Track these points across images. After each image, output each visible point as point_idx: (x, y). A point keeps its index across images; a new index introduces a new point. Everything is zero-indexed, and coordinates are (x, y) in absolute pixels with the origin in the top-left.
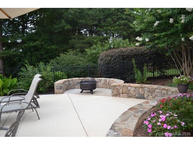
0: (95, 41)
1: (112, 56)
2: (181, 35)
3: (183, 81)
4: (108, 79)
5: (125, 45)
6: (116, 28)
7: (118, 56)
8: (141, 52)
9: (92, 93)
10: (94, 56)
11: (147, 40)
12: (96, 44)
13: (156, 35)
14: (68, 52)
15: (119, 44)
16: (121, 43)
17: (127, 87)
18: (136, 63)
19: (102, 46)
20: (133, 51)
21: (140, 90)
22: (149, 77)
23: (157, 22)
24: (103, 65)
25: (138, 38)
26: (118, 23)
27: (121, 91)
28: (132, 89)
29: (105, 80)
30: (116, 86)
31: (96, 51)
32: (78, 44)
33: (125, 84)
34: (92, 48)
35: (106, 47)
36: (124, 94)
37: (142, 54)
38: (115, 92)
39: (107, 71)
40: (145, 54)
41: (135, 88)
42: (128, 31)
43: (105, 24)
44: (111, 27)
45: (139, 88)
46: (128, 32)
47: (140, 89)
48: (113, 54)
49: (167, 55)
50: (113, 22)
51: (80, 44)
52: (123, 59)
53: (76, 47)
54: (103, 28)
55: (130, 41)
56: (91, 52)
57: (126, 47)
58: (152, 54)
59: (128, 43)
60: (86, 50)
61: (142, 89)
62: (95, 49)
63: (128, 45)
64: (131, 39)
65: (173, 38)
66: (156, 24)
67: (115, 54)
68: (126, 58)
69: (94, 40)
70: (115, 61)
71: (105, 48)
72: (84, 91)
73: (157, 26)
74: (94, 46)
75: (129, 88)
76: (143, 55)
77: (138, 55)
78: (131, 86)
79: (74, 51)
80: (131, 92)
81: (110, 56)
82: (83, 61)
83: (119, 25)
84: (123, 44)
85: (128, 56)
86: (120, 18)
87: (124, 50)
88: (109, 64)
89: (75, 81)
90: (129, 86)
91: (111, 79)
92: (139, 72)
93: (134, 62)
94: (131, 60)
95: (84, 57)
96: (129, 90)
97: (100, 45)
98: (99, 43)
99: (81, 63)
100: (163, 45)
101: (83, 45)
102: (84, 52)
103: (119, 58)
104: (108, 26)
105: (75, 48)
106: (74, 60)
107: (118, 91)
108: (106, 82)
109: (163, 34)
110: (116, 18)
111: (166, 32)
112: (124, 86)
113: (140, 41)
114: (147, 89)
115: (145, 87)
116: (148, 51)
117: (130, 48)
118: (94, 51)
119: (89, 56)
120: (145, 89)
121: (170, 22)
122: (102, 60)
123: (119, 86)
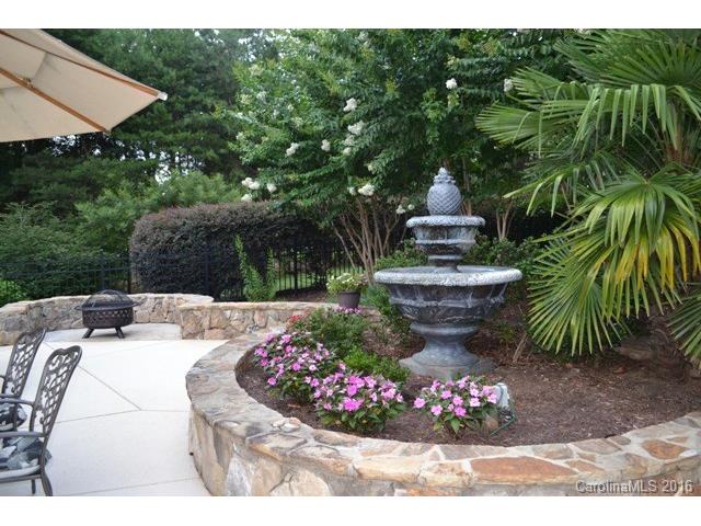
0: (110, 175)
1: (175, 230)
2: (350, 178)
3: (346, 285)
4: (166, 295)
5: (213, 193)
6: (181, 135)
7: (193, 228)
8: (260, 217)
9: (120, 335)
10: (109, 226)
11: (271, 187)
12: (114, 186)
13: (291, 177)
14: (8, 212)
15: (191, 190)
16: (200, 187)
17: (222, 311)
18: (246, 249)
19: (136, 192)
20: (237, 214)
21: (256, 317)
22: (283, 288)
23: (294, 146)
24: (148, 256)
25: (248, 182)
26: (187, 120)
27: (206, 323)
28: (237, 315)
29: (156, 298)
30: (192, 309)
31: (115, 211)
32: (48, 183)
33: (216, 304)
34: (100, 199)
35: (149, 196)
36: (215, 331)
37: (263, 224)
38: (190, 328)
39: (160, 274)
40: (271, 223)
41: (244, 311)
42: (221, 147)
43: (146, 120)
44: (167, 132)
45: (254, 310)
46: (222, 151)
47: (257, 312)
48: (180, 223)
49: (322, 226)
50: (170, 118)
51: (54, 186)
52: (208, 238)
53: (40, 194)
54: (137, 133)
55: (227, 180)
56: (95, 213)
57: (215, 202)
58: (291, 224)
59: (223, 186)
60: (79, 207)
61: (262, 313)
62: (110, 203)
63: (221, 194)
64: (231, 174)
65: (332, 186)
66: (291, 151)
67: (184, 224)
68: (216, 233)
69: (106, 173)
70: (183, 242)
71: (147, 201)
72: (96, 332)
73: (294, 156)
74: (108, 193)
75: (228, 313)
76: (266, 227)
77: (250, 226)
78: (232, 309)
79: (33, 211)
80: (233, 323)
81: (168, 228)
82: (67, 243)
83: (192, 128)
84: (206, 190)
85: (222, 229)
86: (194, 103)
87: (210, 209)
88: (165, 252)
89: (60, 307)
90: (227, 309)
91: (176, 296)
92: (255, 273)
93: (239, 245)
94: (231, 240)
95: (73, 231)
96: (229, 319)
97: (128, 189)
98: (125, 183)
99: (63, 250)
100: (309, 202)
101: (67, 190)
102: (70, 215)
103: (197, 233)
104: (153, 128)
105: (35, 198)
106: (37, 242)
107: (198, 323)
108: (160, 303)
109: (308, 175)
110: (182, 103)
111: (315, 172)
112: (212, 309)
113: (253, 191)
114: (273, 312)
115: (268, 308)
116: (278, 215)
117: (228, 206)
118: (105, 211)
119: (88, 228)
120: (269, 312)
121: (323, 147)
122: (143, 239)
123: (199, 309)
